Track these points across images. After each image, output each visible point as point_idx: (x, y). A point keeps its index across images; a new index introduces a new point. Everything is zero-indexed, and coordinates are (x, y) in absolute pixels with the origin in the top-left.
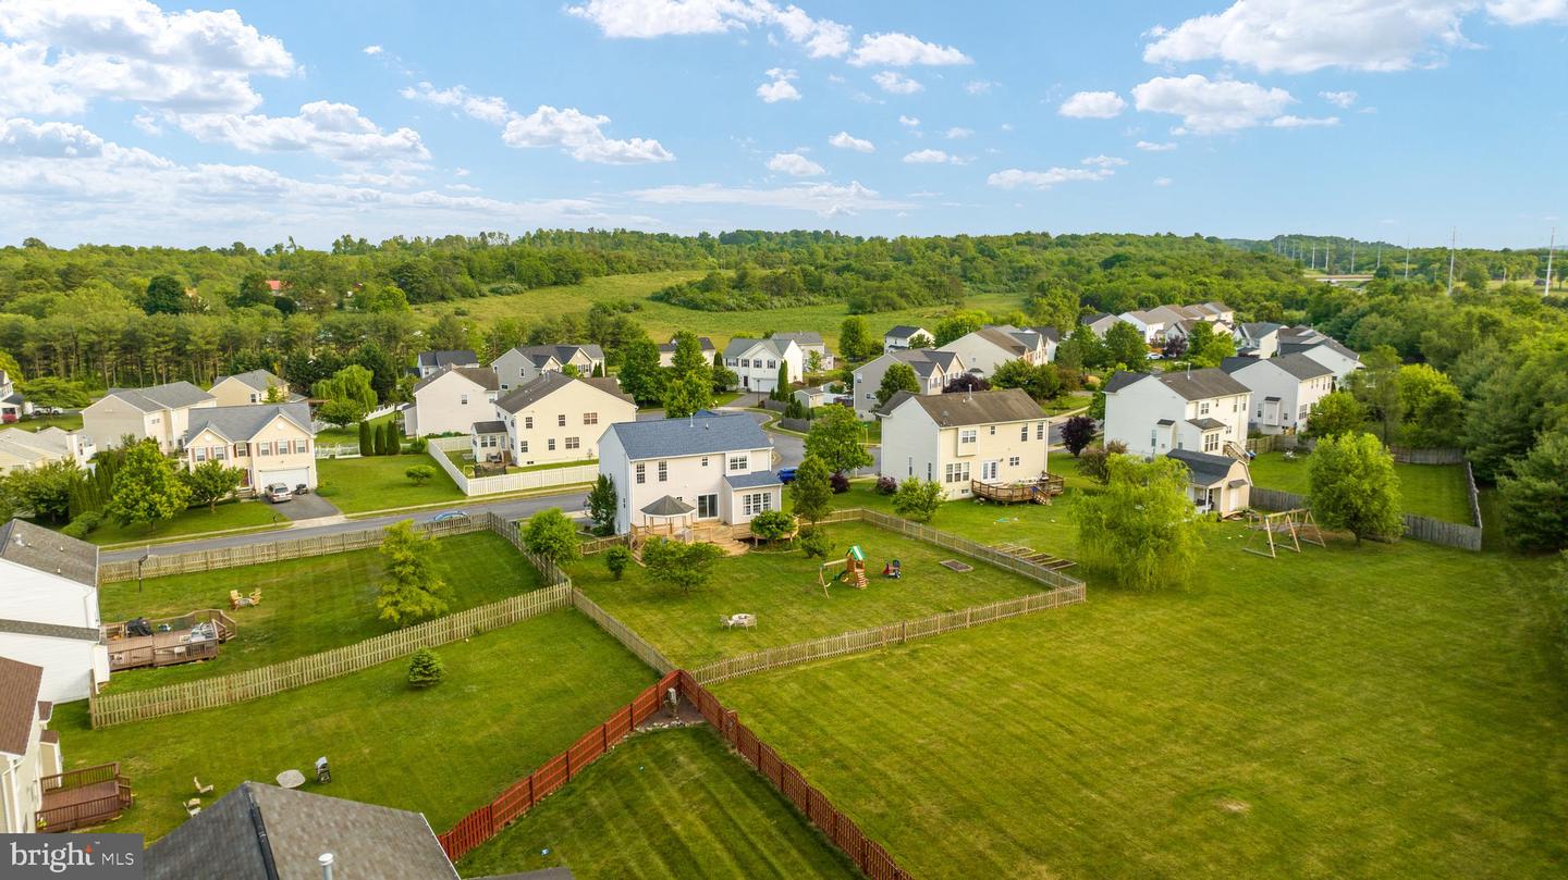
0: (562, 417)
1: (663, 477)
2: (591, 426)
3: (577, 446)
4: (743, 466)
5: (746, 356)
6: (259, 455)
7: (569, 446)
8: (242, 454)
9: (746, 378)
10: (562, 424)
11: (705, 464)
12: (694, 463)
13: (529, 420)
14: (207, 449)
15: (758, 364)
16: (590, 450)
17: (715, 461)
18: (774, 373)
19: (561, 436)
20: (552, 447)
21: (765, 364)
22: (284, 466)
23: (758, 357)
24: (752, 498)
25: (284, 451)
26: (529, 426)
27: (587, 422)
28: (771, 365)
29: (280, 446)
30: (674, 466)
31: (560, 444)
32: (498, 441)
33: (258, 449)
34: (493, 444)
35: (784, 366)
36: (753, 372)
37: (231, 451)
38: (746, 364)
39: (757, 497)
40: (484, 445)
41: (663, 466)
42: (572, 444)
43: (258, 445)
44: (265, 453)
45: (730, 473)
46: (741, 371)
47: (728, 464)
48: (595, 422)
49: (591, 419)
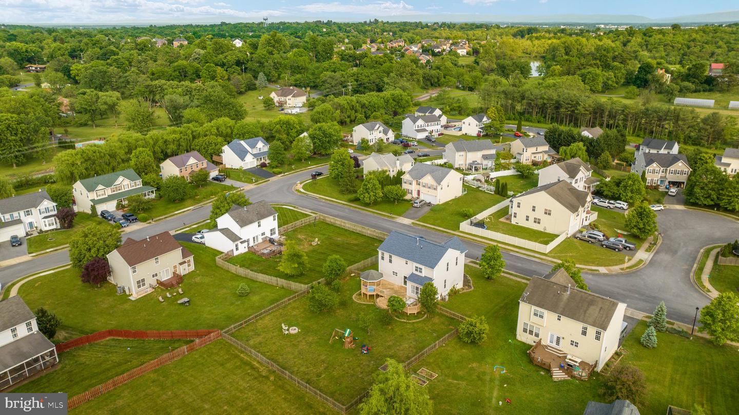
4: (421, 272)
6: (422, 187)
8: (418, 185)
11: (407, 264)
14: (407, 180)
17: (410, 264)
19: (532, 216)
20: (527, 219)
22: (429, 193)
24: (415, 287)
25: (429, 188)
26: (519, 206)
27: (546, 213)
29: (429, 185)
30: (394, 258)
31: (531, 219)
33: (422, 184)
37: (414, 182)
42: (537, 221)
45: (415, 272)
47: (414, 268)
48: (550, 214)
49: (548, 213)
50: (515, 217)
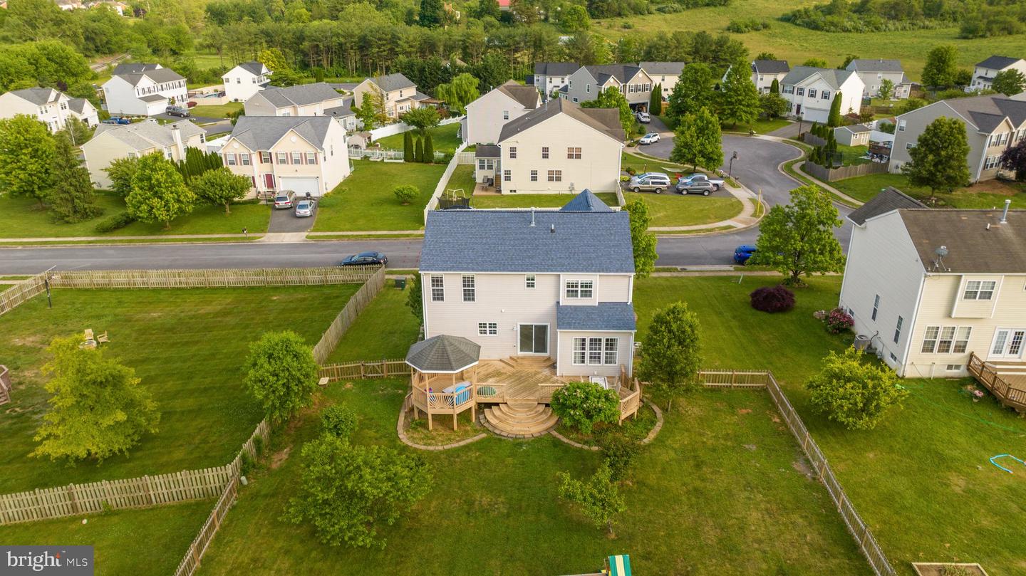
0: (546, 150)
1: (469, 296)
2: (574, 161)
3: (559, 179)
4: (587, 293)
5: (802, 85)
6: (278, 163)
7: (551, 179)
8: (266, 161)
9: (799, 107)
10: (545, 156)
11: (531, 285)
12: (512, 283)
13: (513, 150)
14: (235, 155)
15: (812, 94)
16: (572, 184)
17: (545, 281)
18: (827, 104)
19: (543, 168)
20: (534, 178)
21: (819, 95)
22: (298, 175)
23: (813, 87)
24: (587, 342)
25: (297, 162)
26: (513, 156)
27: (570, 156)
28: (825, 96)
29: (296, 156)
30: (483, 282)
31: (543, 176)
32: (495, 165)
33: (277, 158)
34: (490, 167)
35: (838, 98)
36: (806, 101)
37: (255, 158)
38: (801, 92)
39: (596, 342)
40: (482, 167)
41: (468, 282)
42: (555, 176)
43: (276, 154)
44: (283, 161)
45: (566, 301)
46: (794, 99)
47: (563, 289)
48: (579, 156)
49: (574, 154)
50: (508, 178)
